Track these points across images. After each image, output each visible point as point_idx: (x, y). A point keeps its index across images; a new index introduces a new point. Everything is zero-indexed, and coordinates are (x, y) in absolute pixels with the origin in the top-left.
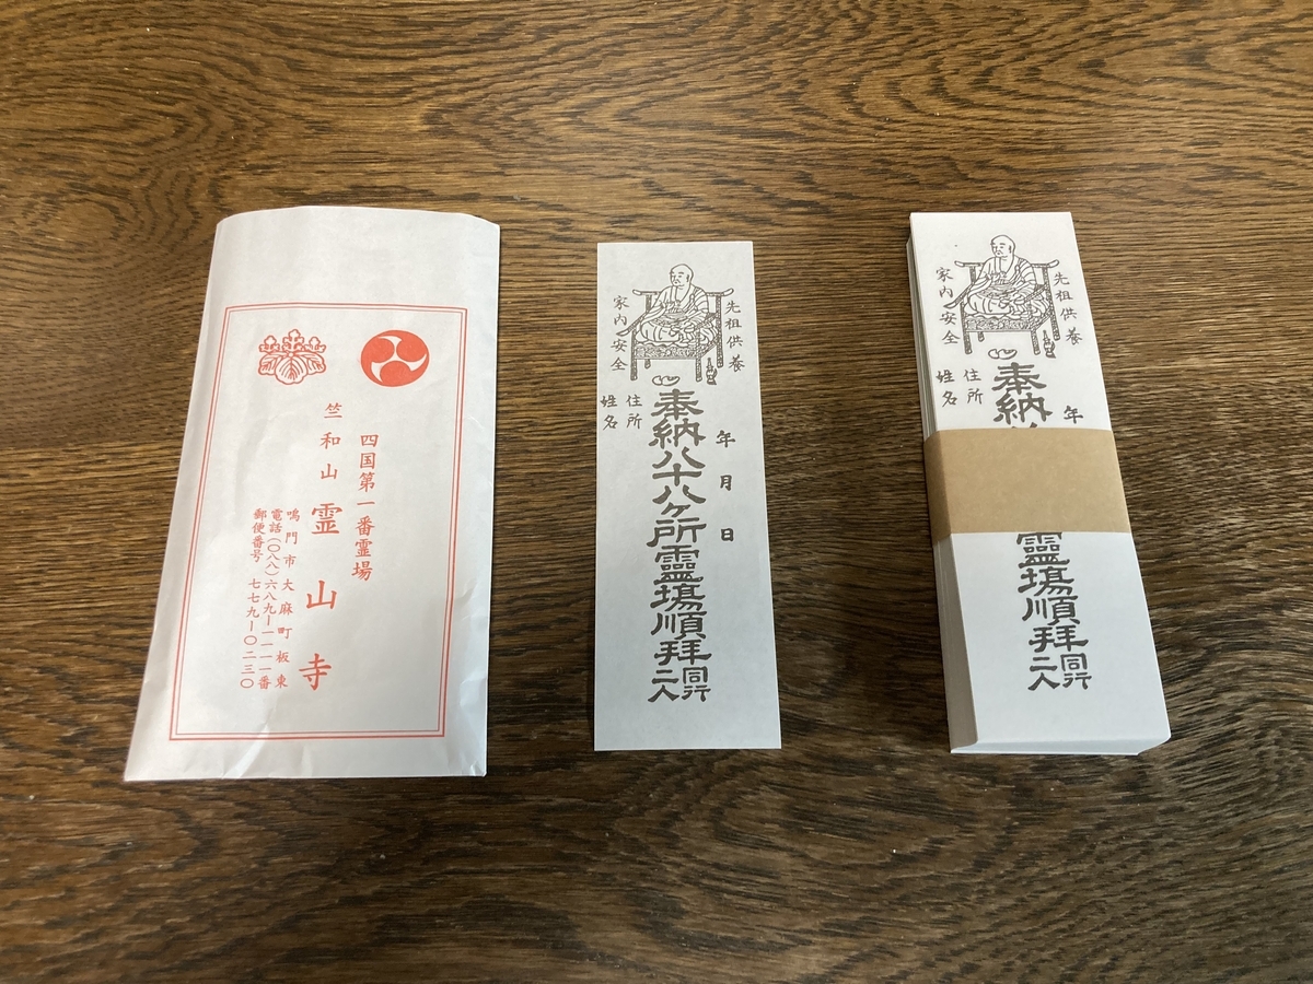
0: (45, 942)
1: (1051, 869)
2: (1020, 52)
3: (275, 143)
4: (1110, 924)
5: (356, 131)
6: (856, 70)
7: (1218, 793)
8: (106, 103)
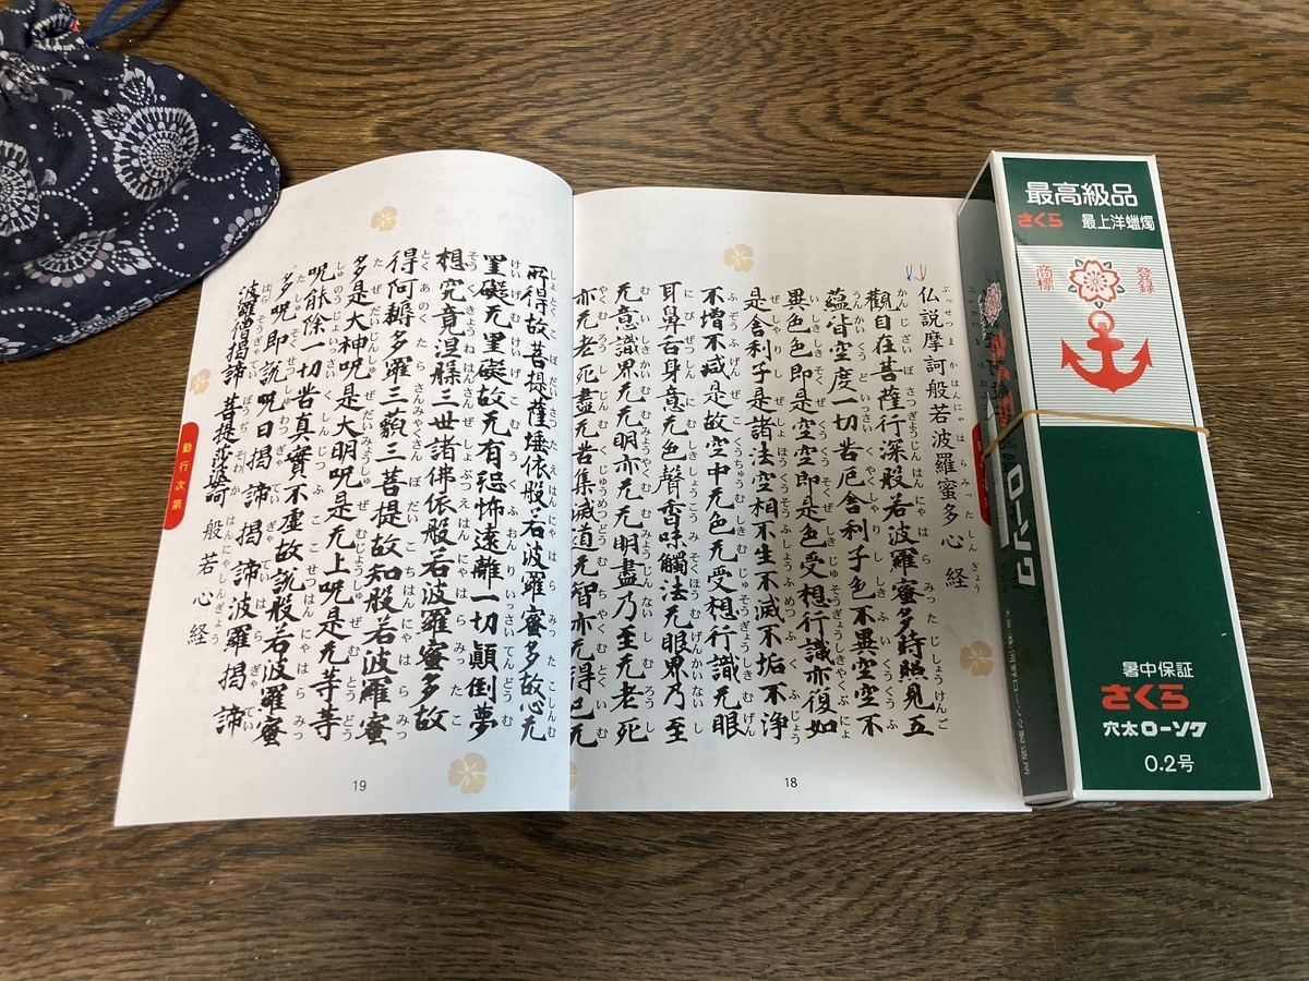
2: (908, 84)
5: (314, 141)
6: (761, 97)
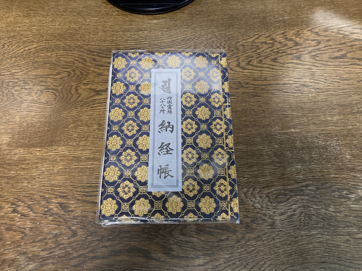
0: (41, 254)
1: (253, 243)
3: (90, 78)
4: (264, 255)
7: (290, 227)
8: (53, 69)
